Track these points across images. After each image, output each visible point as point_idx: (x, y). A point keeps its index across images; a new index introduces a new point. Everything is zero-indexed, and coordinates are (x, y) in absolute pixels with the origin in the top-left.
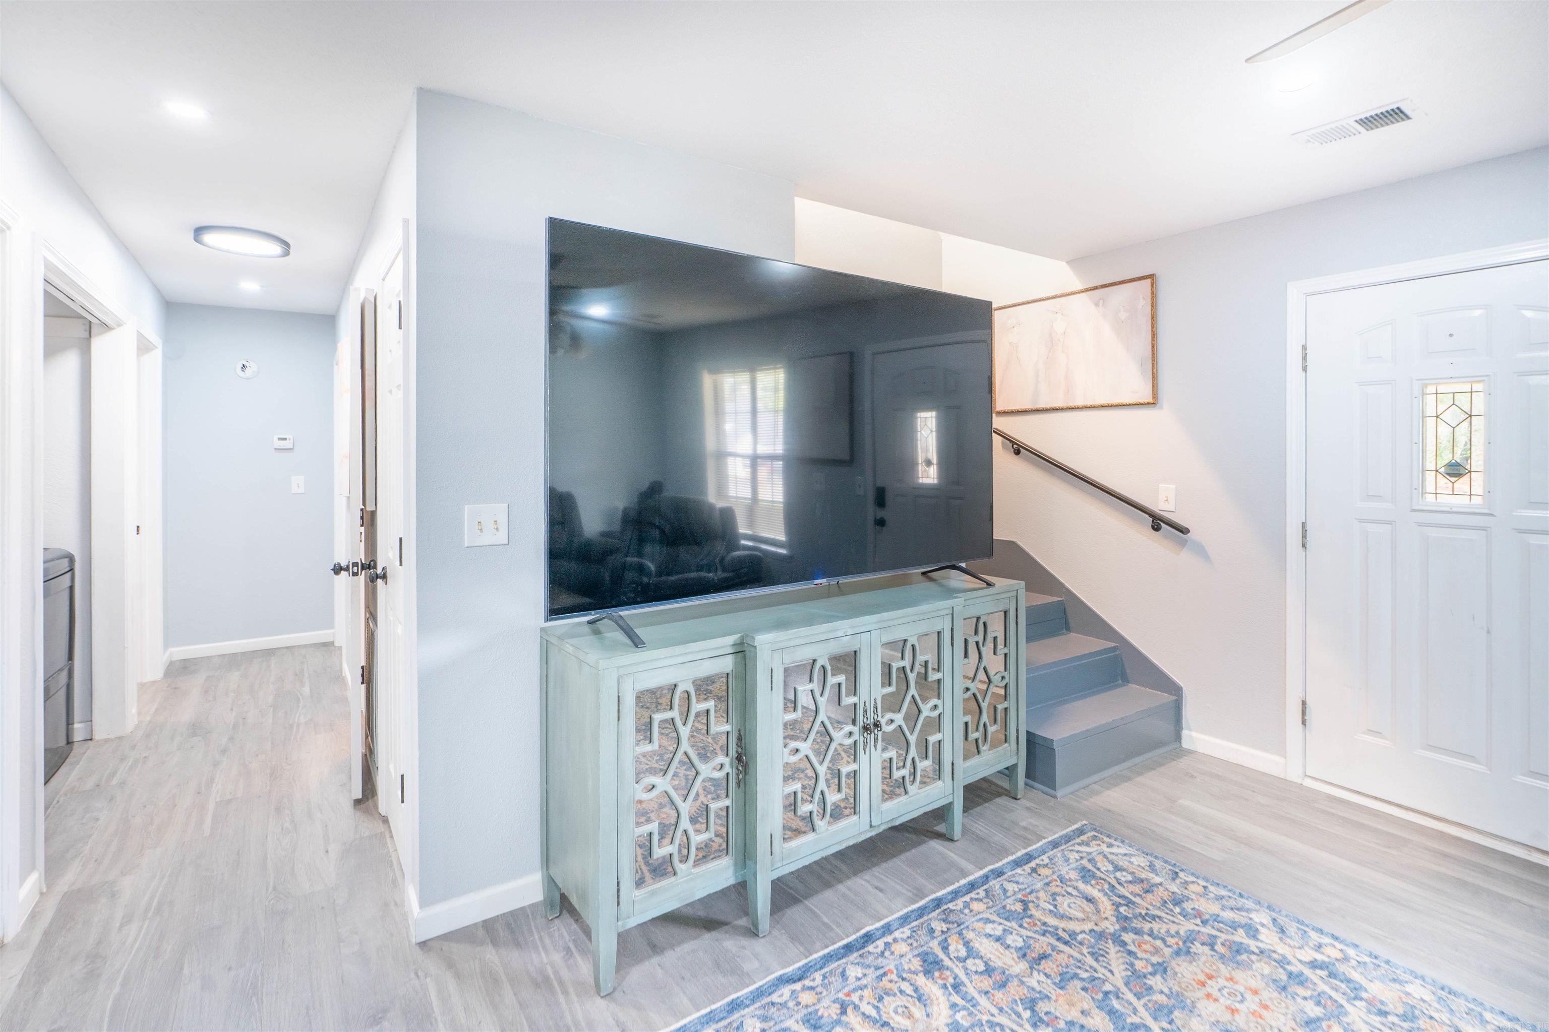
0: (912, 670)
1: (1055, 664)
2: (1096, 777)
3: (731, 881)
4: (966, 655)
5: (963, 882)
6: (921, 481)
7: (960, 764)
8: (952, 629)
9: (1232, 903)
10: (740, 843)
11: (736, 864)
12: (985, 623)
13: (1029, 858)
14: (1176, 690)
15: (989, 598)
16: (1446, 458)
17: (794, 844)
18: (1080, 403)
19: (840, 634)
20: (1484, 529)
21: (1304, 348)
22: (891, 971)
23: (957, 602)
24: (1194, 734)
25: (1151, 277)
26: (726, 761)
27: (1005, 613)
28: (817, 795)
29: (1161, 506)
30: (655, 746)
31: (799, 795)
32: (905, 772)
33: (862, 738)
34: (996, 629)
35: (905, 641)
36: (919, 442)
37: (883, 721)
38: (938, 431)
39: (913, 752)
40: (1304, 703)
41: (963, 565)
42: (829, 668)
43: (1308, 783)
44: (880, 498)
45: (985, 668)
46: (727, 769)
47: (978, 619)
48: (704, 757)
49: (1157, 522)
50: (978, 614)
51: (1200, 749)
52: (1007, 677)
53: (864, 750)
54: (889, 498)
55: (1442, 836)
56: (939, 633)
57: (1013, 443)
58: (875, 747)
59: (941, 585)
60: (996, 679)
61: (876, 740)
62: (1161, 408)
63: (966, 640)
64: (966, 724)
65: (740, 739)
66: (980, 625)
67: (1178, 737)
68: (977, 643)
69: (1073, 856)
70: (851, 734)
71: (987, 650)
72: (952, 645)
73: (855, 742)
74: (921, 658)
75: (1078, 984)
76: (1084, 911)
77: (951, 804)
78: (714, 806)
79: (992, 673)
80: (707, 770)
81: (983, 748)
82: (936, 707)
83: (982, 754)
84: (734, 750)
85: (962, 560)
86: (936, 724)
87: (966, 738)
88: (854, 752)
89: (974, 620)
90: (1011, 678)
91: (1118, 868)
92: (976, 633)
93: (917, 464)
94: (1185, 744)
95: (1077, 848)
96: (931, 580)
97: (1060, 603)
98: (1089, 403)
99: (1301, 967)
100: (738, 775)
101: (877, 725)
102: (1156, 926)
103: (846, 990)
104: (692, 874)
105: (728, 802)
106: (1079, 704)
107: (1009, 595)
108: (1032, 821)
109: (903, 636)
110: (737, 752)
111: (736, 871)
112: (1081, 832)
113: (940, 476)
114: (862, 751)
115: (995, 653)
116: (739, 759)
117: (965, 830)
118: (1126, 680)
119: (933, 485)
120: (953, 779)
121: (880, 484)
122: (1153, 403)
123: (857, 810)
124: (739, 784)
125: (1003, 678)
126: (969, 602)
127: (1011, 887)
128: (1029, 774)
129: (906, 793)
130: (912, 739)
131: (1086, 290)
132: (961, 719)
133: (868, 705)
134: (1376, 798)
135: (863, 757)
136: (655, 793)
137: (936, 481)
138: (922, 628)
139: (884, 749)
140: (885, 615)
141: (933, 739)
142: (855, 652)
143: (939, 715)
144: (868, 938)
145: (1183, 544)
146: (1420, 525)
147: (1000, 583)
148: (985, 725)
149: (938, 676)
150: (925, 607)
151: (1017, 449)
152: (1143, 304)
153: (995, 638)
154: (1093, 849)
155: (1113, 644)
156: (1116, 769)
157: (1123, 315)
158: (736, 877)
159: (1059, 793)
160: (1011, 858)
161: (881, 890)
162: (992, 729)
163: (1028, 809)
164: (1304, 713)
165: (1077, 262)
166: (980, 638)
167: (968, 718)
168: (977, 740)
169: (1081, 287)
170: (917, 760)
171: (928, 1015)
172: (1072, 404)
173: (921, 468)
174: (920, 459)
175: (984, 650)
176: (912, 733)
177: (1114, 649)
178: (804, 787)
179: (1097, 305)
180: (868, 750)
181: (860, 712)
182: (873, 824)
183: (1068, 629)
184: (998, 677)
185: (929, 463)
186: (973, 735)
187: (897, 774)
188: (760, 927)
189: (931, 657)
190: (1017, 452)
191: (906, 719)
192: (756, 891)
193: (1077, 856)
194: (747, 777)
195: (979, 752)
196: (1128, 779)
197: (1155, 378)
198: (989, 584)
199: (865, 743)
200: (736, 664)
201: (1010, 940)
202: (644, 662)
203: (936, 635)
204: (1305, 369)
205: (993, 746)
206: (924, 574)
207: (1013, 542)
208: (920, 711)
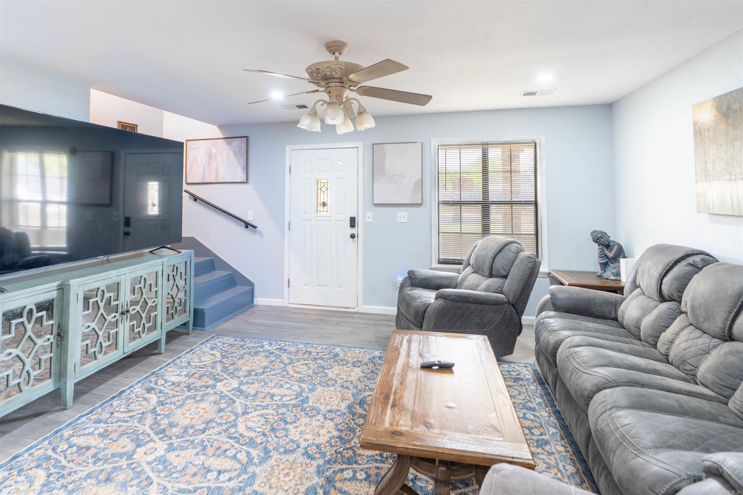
0: (144, 288)
1: (207, 282)
2: (220, 321)
3: (52, 389)
4: (168, 280)
5: (165, 364)
6: (149, 213)
7: (165, 324)
8: (162, 270)
9: (259, 342)
10: (58, 372)
11: (55, 382)
12: (177, 267)
13: (192, 350)
14: (252, 285)
15: (179, 257)
16: (322, 201)
17: (86, 366)
18: (221, 181)
19: (111, 276)
20: (329, 221)
21: (290, 167)
22: (133, 397)
23: (165, 260)
24: (258, 299)
25: (246, 137)
26: (51, 337)
27: (186, 262)
28: (98, 344)
29: (249, 219)
30: (13, 335)
31: (89, 345)
32: (140, 329)
33: (120, 318)
34: (182, 269)
35: (141, 277)
36: (149, 196)
37: (131, 310)
38: (159, 191)
39: (144, 321)
40: (289, 280)
41: (169, 246)
42: (105, 291)
43: (290, 306)
44: (127, 222)
45: (176, 285)
46: (52, 340)
47: (174, 266)
48: (39, 336)
49: (247, 225)
50: (174, 264)
51: (260, 304)
52: (186, 287)
53: (121, 322)
54: (132, 222)
55: (320, 310)
56: (157, 272)
57: (194, 196)
58: (127, 320)
59: (158, 255)
60: (181, 289)
61: (127, 318)
62: (249, 184)
63: (168, 275)
64: (168, 307)
65: (59, 326)
66: (175, 268)
67: (253, 301)
68: (173, 275)
69: (208, 345)
70: (115, 317)
71: (177, 278)
72: (162, 276)
73: (117, 320)
74: (148, 283)
75: (205, 376)
76: (210, 358)
77: (160, 339)
78: (43, 357)
79: (179, 287)
80: (40, 342)
81: (175, 316)
82: (154, 301)
83: (175, 319)
84: (56, 332)
85: (169, 244)
86: (155, 308)
87: (168, 313)
88: (116, 324)
89: (172, 266)
90: (187, 288)
91: (224, 344)
92: (173, 271)
93: (148, 206)
94: (255, 304)
95: (211, 342)
96: (153, 253)
97: (212, 260)
98: (224, 181)
99: (273, 351)
100: (57, 342)
101: (128, 311)
102: (233, 355)
103: (113, 408)
104: (30, 390)
105: (52, 355)
106: (216, 296)
107: (187, 255)
108: (195, 339)
109: (141, 275)
110: (57, 332)
111: (55, 384)
112: (213, 337)
113: (160, 211)
114: (120, 323)
115: (181, 279)
116: (59, 335)
117: (166, 350)
118: (235, 285)
119: (156, 215)
120: (161, 329)
121: (127, 215)
122: (246, 182)
123: (117, 348)
124: (58, 346)
125: (184, 288)
126: (170, 260)
127: (183, 360)
128: (195, 325)
129: (140, 337)
130: (144, 315)
131: (224, 138)
132: (165, 306)
133: (123, 304)
134: (306, 305)
135: (121, 326)
136: (11, 356)
137: (157, 213)
138: (150, 270)
139: (130, 322)
140: (133, 267)
141: (153, 314)
142: (118, 283)
143: (156, 305)
144: (123, 392)
145: (255, 232)
146: (317, 220)
147: (183, 251)
148: (176, 307)
149: (156, 289)
150: (151, 262)
151: (196, 199)
152: (244, 146)
153: (181, 273)
154: (217, 340)
155: (231, 272)
156: (229, 316)
157: (237, 149)
158: (55, 387)
159: (206, 328)
160: (185, 352)
161: (128, 378)
162: (178, 308)
163: (193, 336)
164: (289, 283)
165: (221, 127)
166: (175, 273)
167: (169, 305)
168: (172, 313)
169: (222, 137)
170: (146, 323)
171: (149, 403)
172: (218, 181)
173: (150, 208)
174: (150, 203)
175: (176, 278)
176: (143, 313)
177: (232, 274)
178: (92, 342)
179: (228, 144)
180: (123, 322)
181: (120, 307)
182: (125, 352)
183: (214, 269)
184: (182, 288)
185: (154, 205)
186: (170, 312)
187: (136, 331)
188: (68, 405)
189: (153, 282)
190: (195, 200)
191: (141, 307)
192: (66, 390)
193: (210, 344)
194: (63, 342)
195: (173, 318)
196: (233, 318)
197: (247, 173)
198: (179, 252)
199: (122, 320)
200: (58, 294)
201: (182, 374)
202: (9, 298)
203: (155, 273)
204: (290, 173)
205: (180, 315)
206: (150, 252)
207: (193, 237)
208: (147, 304)
